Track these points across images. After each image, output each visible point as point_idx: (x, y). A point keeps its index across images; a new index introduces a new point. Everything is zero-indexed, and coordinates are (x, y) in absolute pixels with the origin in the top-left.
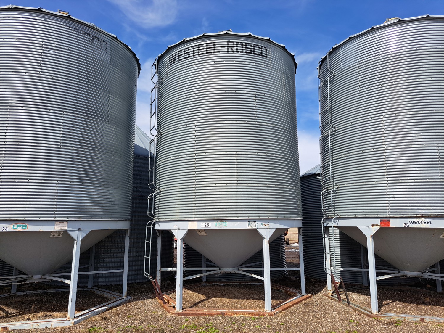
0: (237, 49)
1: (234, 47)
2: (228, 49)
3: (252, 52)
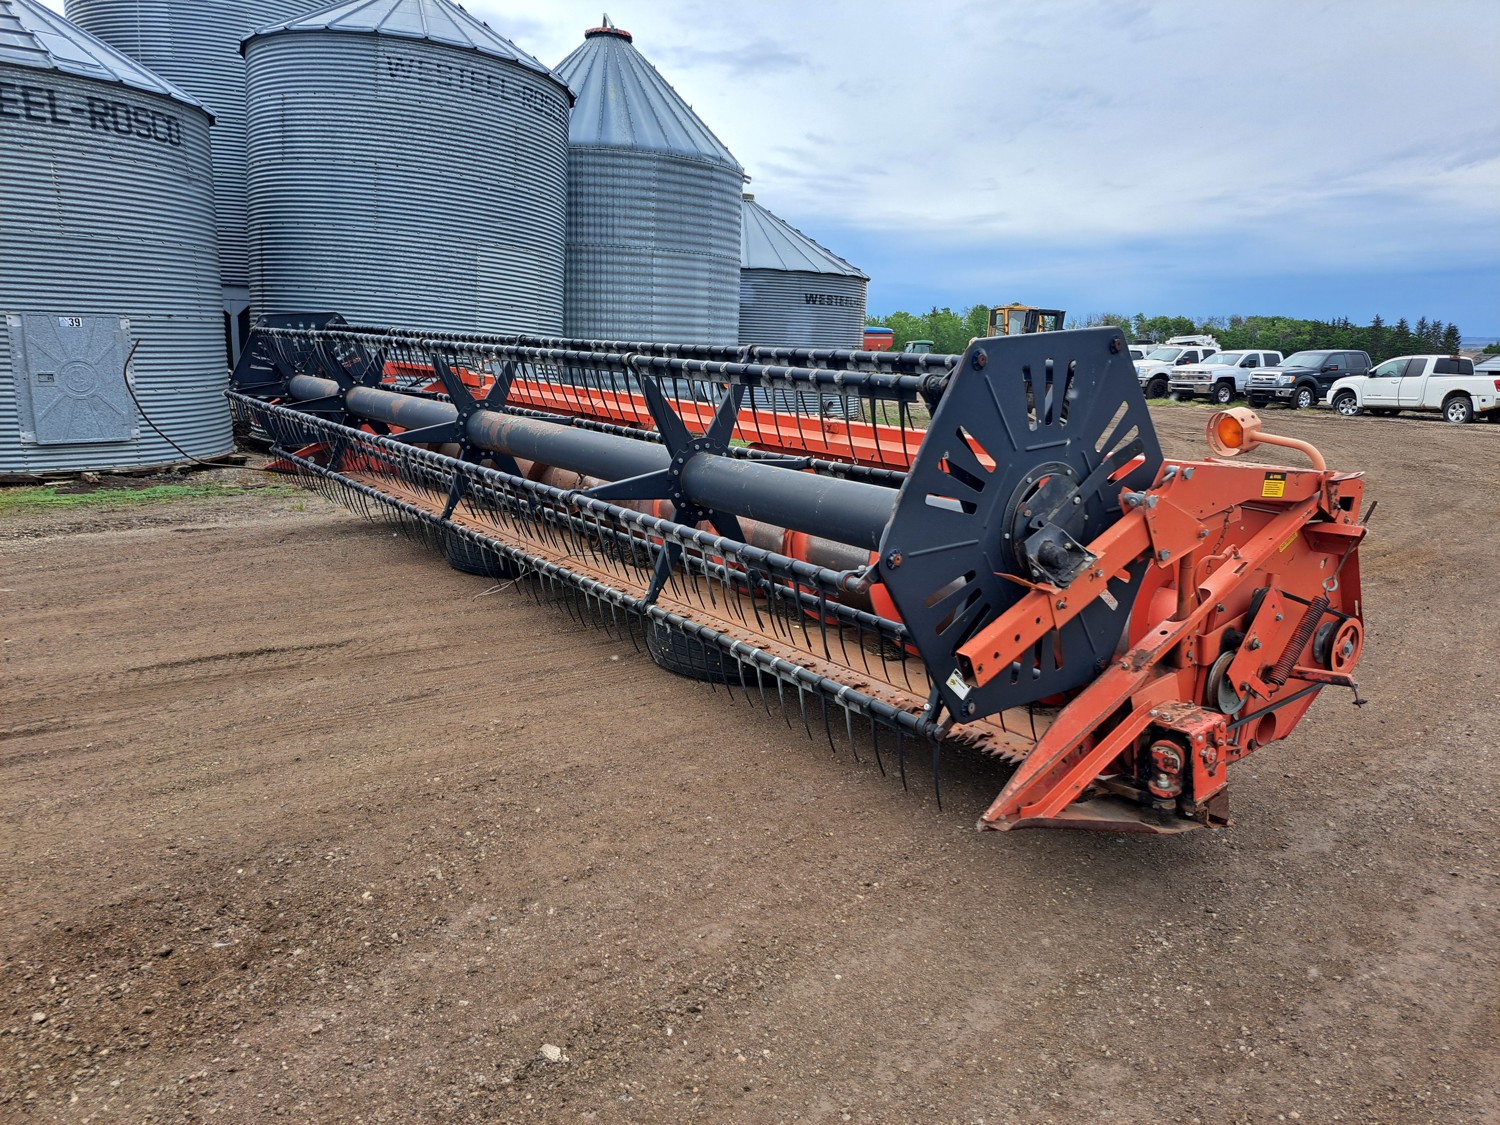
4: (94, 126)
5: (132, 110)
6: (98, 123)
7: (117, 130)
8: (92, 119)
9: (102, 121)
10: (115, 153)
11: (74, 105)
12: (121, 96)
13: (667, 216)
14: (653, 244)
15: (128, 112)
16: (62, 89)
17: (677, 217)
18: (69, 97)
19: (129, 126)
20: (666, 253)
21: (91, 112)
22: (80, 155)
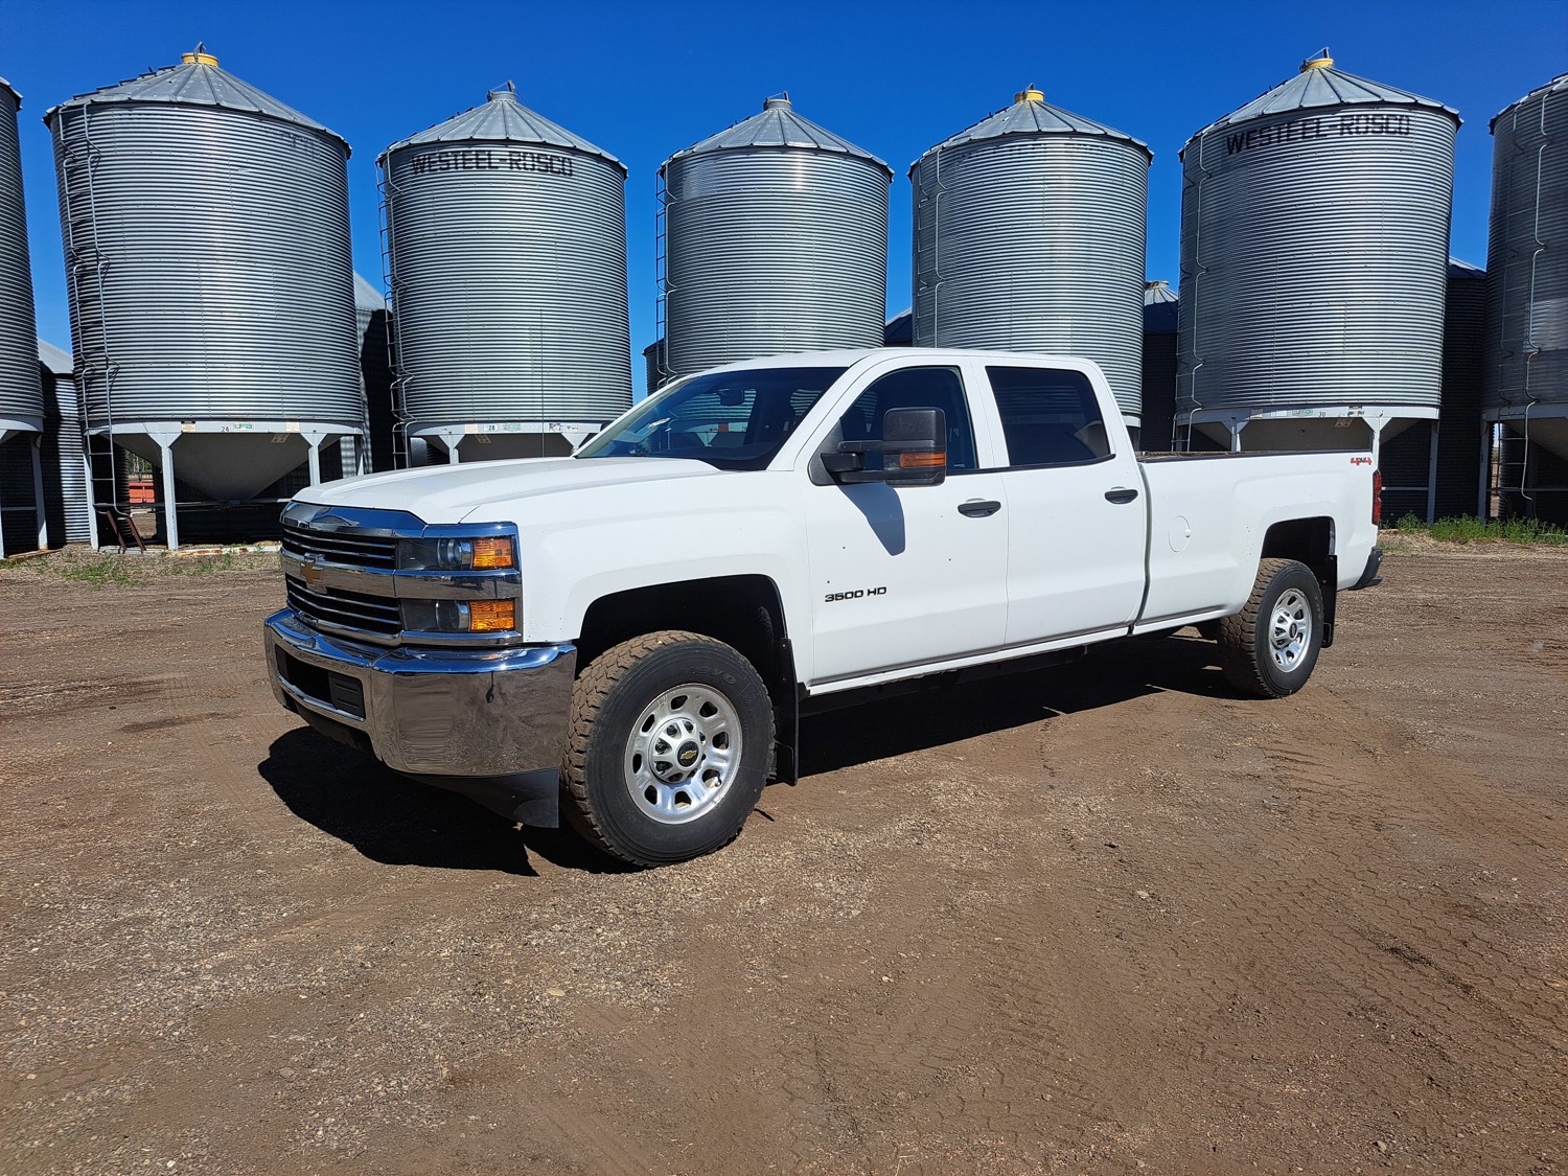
0: (525, 164)
1: (520, 160)
2: (511, 164)
3: (549, 168)
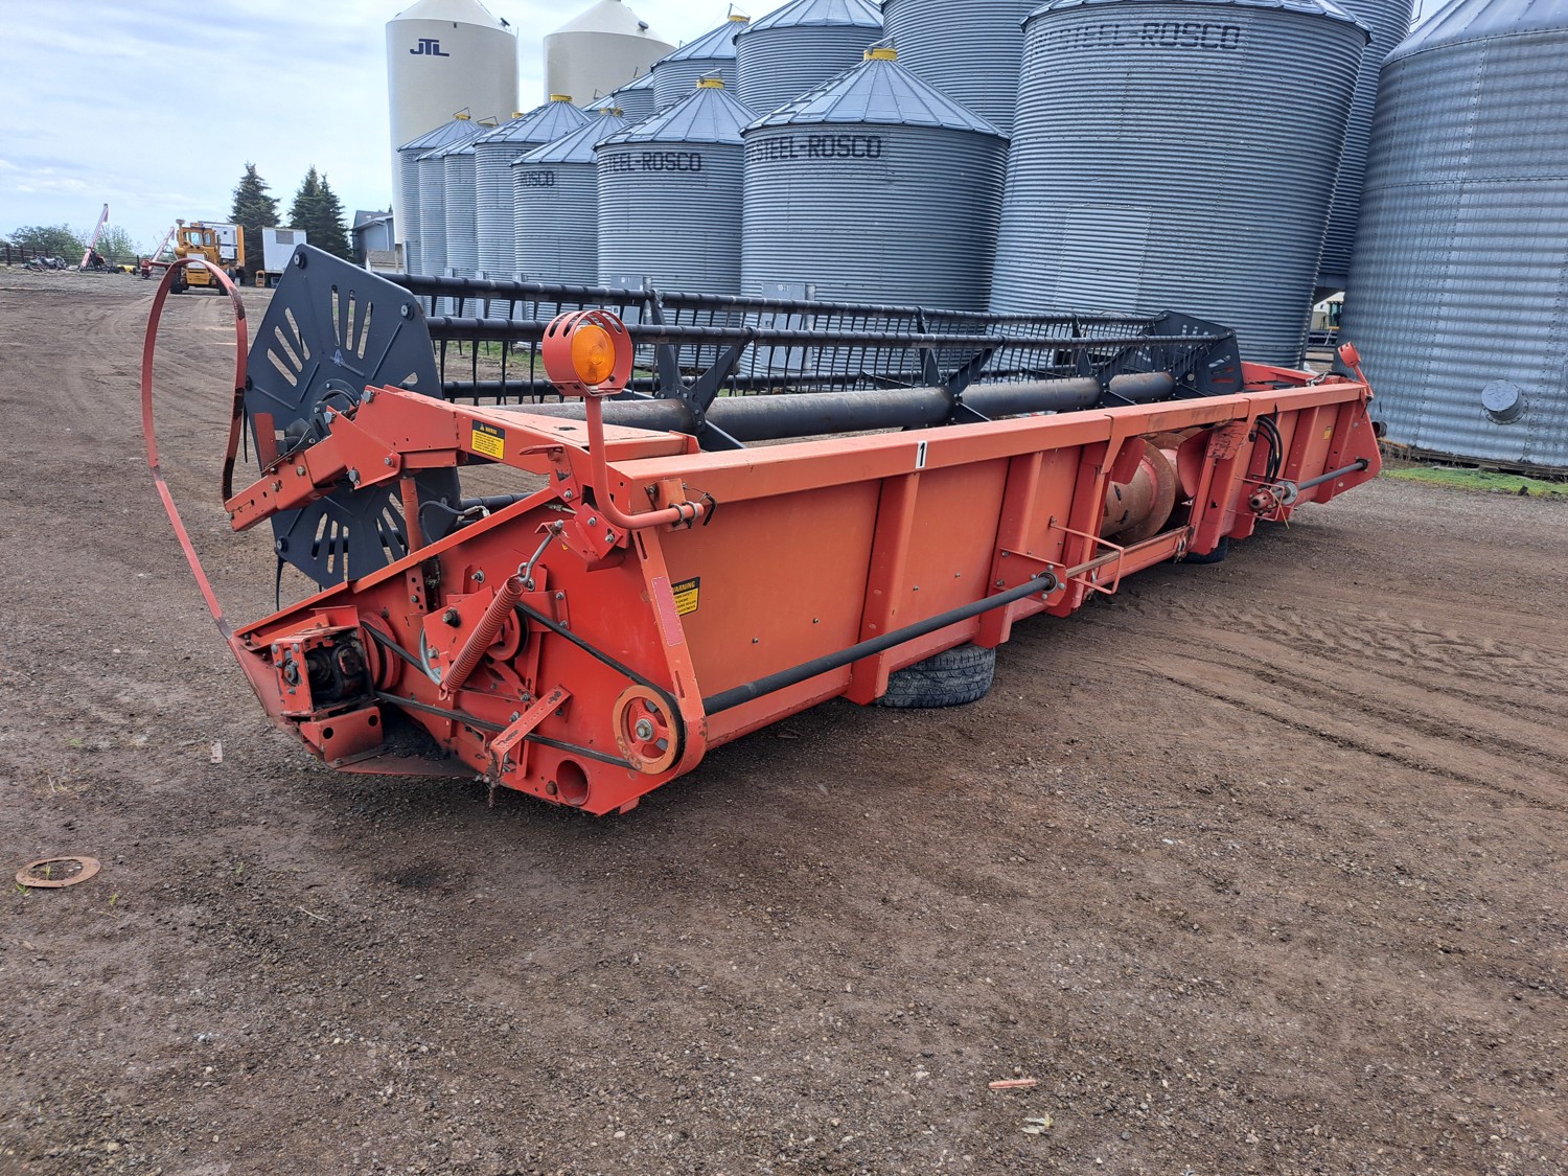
4: (810, 155)
5: (836, 138)
6: (813, 153)
7: (824, 155)
8: (810, 150)
9: (815, 150)
10: (821, 171)
11: (802, 143)
12: (831, 130)
13: (1493, 128)
14: (1462, 174)
15: (834, 141)
16: (796, 134)
17: (1512, 127)
18: (800, 138)
19: (833, 150)
20: (1484, 185)
21: (810, 146)
22: (800, 176)
